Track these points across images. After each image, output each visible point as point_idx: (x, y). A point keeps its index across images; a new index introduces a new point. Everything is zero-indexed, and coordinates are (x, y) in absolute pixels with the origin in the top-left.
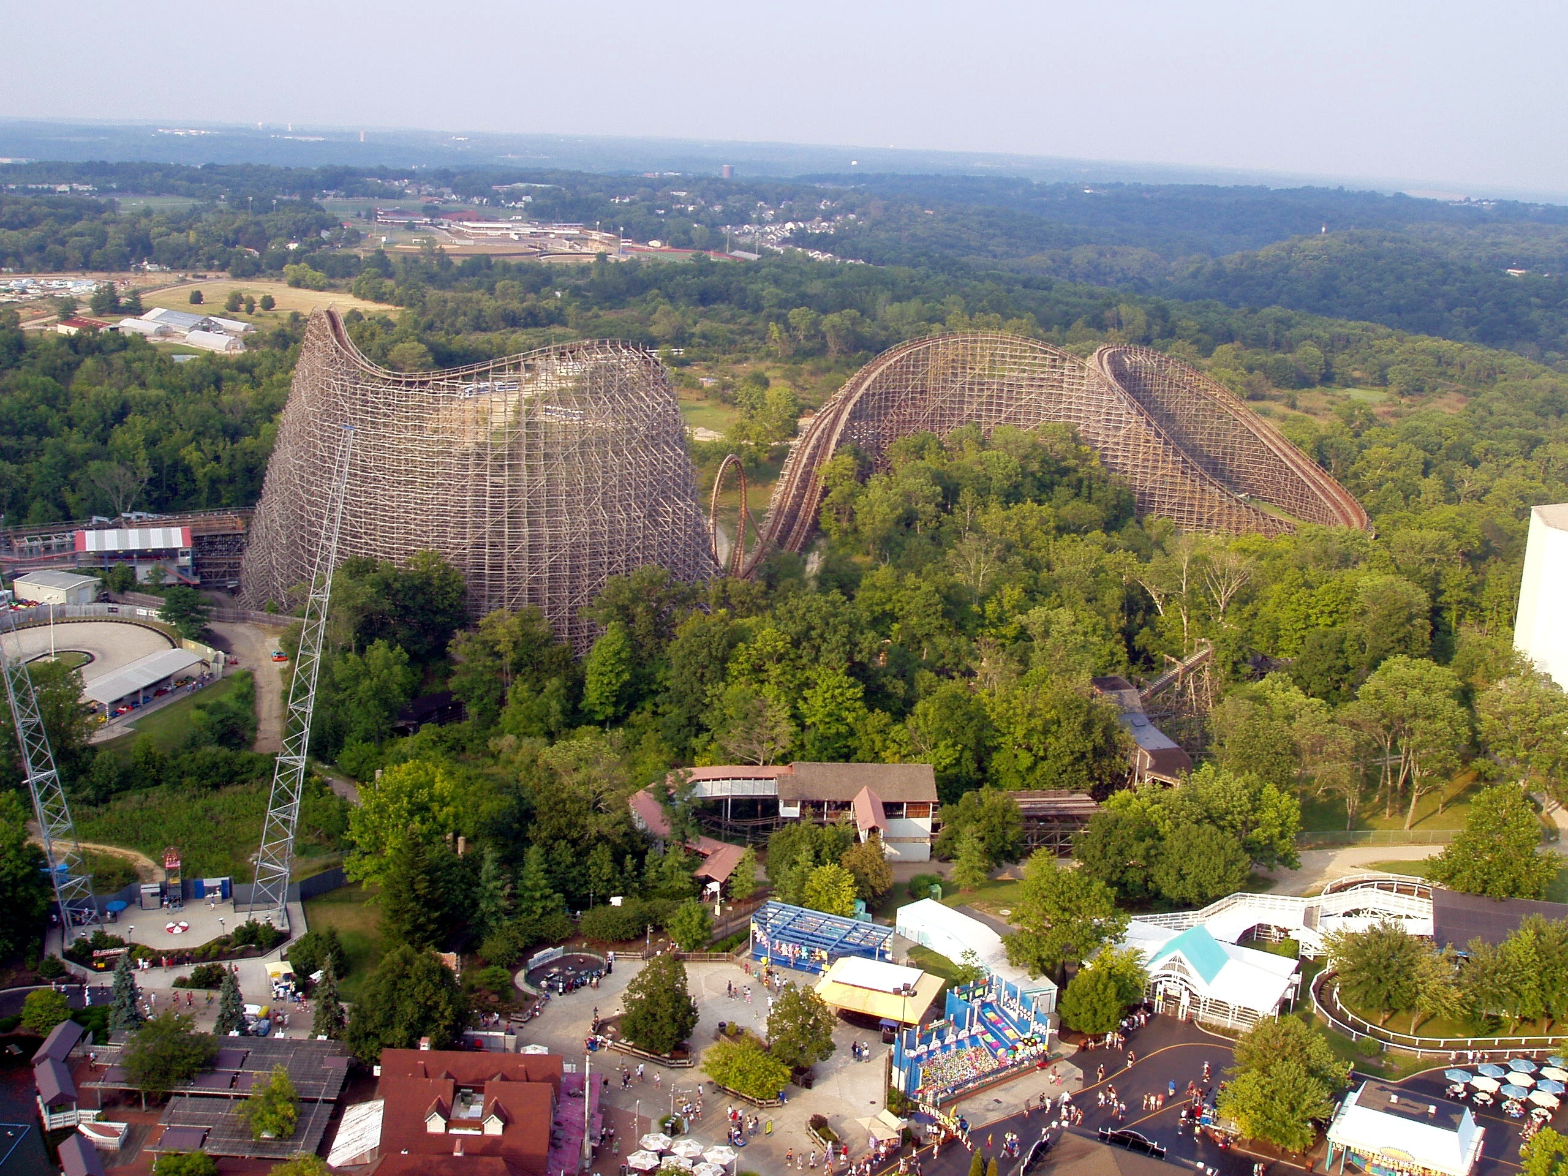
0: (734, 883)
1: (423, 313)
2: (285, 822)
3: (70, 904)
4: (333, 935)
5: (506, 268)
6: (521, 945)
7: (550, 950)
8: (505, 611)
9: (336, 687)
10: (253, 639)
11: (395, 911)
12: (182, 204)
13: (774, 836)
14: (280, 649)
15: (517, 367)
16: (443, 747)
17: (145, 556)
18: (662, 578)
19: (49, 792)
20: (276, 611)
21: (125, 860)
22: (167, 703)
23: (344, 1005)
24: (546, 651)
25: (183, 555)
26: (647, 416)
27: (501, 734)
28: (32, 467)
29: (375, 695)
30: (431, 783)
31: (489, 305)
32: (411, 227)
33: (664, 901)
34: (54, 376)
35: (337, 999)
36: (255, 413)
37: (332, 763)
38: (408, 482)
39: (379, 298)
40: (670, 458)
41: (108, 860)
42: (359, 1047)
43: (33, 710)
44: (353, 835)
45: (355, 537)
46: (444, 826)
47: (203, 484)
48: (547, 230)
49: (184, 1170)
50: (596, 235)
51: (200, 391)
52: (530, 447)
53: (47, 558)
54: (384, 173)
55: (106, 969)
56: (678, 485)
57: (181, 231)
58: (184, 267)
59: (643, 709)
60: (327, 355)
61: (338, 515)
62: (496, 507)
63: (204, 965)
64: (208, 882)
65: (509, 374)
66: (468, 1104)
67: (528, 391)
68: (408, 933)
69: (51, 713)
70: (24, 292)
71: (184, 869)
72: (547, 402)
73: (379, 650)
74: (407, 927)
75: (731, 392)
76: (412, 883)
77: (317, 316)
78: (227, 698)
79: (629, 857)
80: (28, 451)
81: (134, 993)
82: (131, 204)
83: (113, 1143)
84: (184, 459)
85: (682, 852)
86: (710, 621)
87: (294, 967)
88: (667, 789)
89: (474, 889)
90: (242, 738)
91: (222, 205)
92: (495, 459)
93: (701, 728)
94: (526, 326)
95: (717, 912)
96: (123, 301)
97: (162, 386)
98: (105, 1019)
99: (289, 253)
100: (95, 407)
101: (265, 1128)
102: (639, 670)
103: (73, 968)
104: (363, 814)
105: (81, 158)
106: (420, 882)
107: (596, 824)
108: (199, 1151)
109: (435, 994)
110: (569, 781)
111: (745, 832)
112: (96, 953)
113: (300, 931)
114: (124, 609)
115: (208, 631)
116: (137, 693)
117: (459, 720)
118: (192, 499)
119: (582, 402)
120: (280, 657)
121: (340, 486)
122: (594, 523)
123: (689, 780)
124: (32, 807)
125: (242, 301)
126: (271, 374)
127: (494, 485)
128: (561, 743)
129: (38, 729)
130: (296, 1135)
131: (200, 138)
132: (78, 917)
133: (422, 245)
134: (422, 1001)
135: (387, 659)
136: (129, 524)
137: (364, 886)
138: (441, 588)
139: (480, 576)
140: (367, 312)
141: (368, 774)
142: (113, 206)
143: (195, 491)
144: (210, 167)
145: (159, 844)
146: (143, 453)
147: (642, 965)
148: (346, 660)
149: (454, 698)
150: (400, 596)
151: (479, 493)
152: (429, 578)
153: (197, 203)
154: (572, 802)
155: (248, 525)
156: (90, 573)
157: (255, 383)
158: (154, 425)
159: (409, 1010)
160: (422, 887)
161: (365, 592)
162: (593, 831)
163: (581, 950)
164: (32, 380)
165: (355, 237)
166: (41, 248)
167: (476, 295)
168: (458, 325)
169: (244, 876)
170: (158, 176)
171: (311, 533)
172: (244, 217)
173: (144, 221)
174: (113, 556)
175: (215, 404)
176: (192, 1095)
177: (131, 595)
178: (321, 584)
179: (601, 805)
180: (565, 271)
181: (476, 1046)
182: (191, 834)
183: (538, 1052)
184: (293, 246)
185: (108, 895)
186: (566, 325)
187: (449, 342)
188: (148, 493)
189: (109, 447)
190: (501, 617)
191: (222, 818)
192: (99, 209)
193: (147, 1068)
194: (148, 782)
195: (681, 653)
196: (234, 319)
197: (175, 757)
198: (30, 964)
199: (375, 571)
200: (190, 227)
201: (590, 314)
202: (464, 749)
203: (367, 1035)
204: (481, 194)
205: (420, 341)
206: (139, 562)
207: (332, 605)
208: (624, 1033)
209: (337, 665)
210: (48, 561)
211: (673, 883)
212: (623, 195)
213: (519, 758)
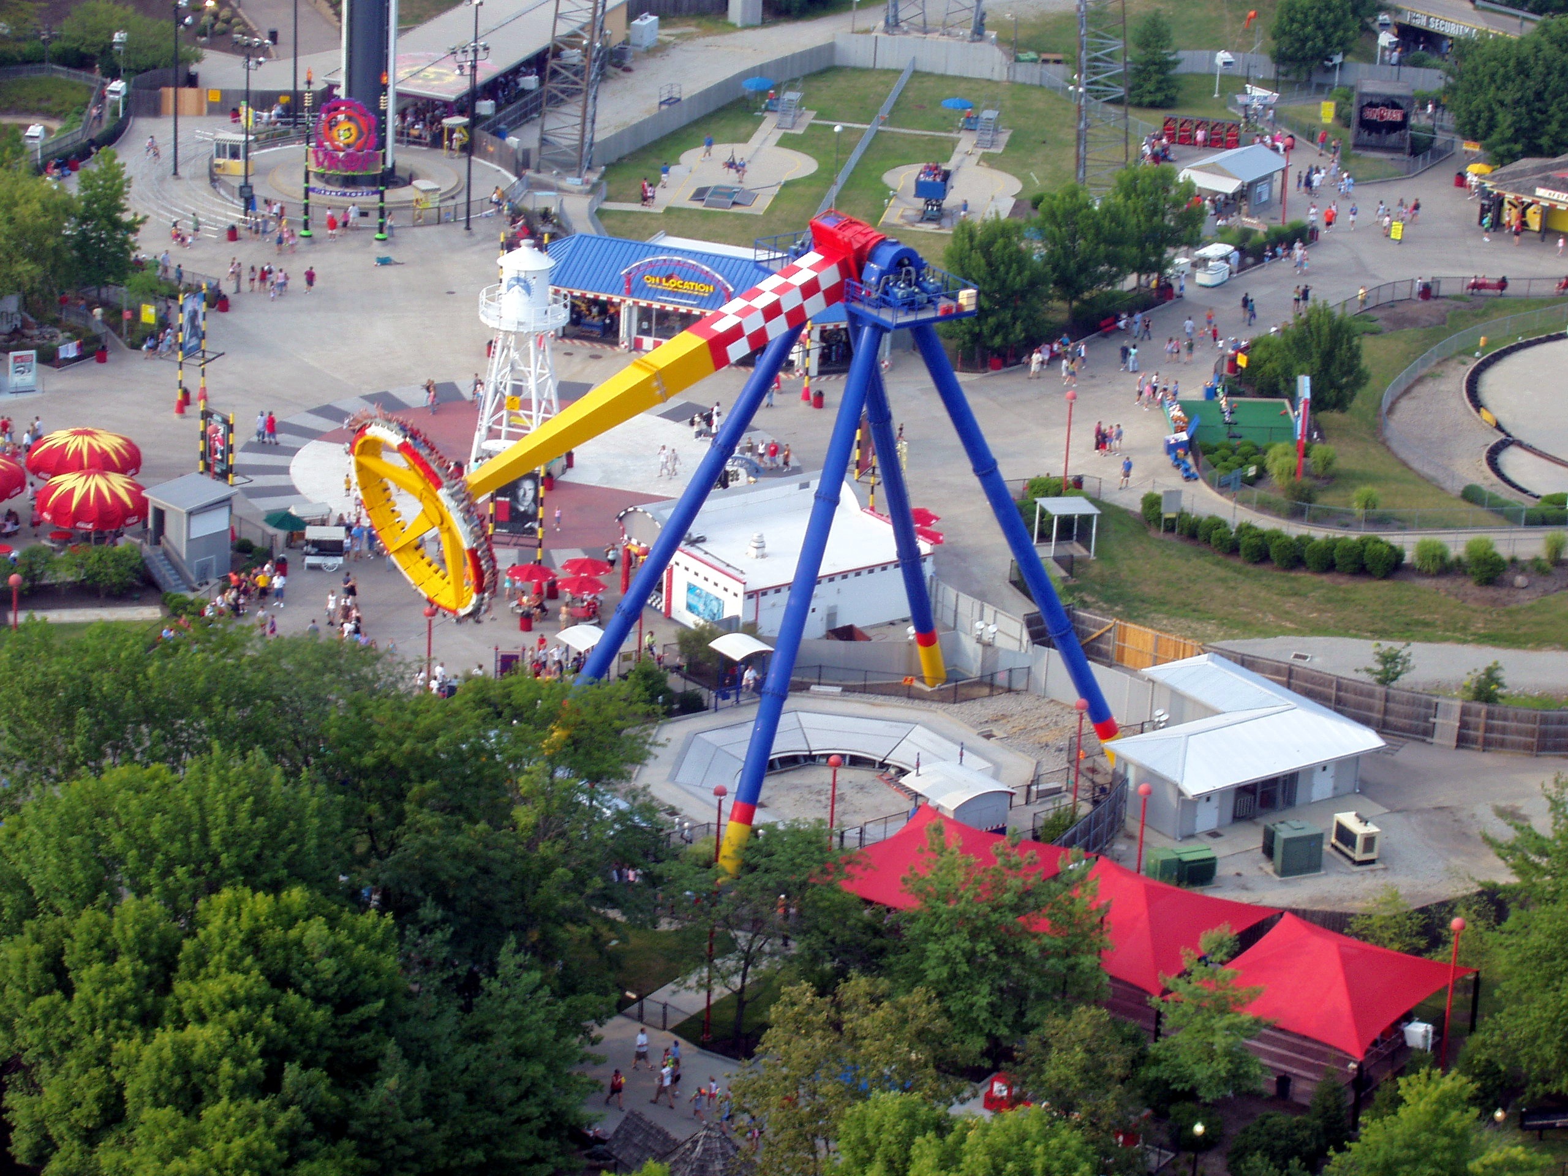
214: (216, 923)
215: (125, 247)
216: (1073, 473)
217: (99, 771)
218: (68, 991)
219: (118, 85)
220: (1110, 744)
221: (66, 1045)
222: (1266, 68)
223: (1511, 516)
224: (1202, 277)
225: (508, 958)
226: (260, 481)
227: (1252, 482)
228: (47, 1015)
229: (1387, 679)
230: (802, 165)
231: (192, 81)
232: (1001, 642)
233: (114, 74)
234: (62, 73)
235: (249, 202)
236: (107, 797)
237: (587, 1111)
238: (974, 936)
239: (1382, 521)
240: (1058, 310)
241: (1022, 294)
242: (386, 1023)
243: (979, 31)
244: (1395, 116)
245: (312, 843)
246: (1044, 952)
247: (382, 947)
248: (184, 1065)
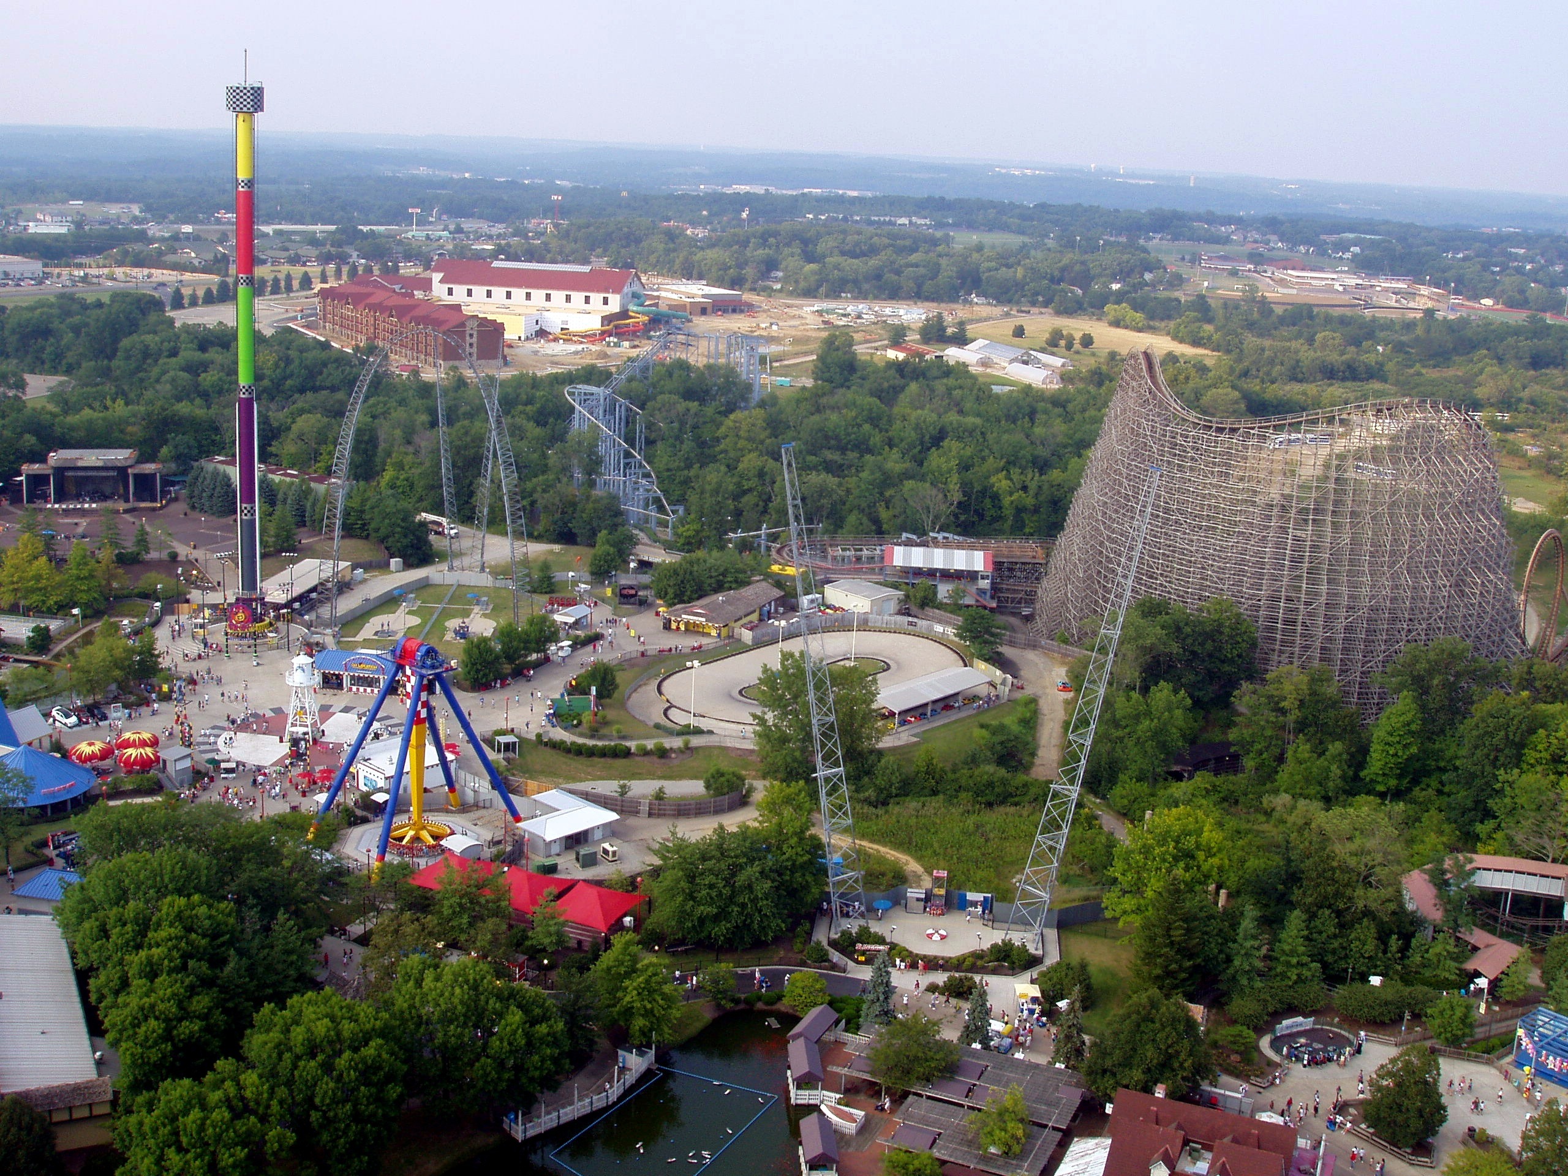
0: (1504, 983)
1: (1239, 360)
2: (1052, 849)
3: (841, 896)
4: (1083, 966)
5: (1328, 320)
6: (1271, 1009)
7: (1300, 1019)
8: (1295, 667)
9: (1116, 724)
10: (1041, 666)
11: (1147, 954)
12: (1013, 240)
13: (1555, 939)
14: (1066, 680)
15: (1330, 421)
16: (1216, 797)
17: (947, 575)
18: (1463, 651)
19: (834, 789)
20: (1066, 641)
21: (897, 861)
22: (953, 718)
23: (1086, 1038)
24: (1332, 713)
25: (983, 578)
26: (1463, 481)
27: (1276, 792)
28: (851, 482)
29: (1152, 738)
30: (1199, 832)
31: (1307, 355)
32: (1234, 273)
33: (1426, 989)
34: (879, 398)
35: (1080, 1031)
36: (1065, 447)
37: (1104, 797)
38: (1208, 528)
39: (1196, 343)
40: (1484, 527)
41: (882, 860)
42: (1094, 1082)
43: (829, 710)
44: (1116, 871)
45: (1151, 577)
46: (1207, 876)
47: (1008, 512)
48: (1374, 282)
49: (911, 1167)
50: (1424, 290)
51: (1014, 422)
52: (1336, 503)
53: (857, 568)
54: (1211, 219)
55: (867, 962)
56: (1490, 557)
57: (1009, 266)
58: (1009, 301)
59: (1428, 786)
60: (1140, 396)
61: (1136, 554)
62: (1296, 561)
63: (957, 975)
64: (971, 896)
65: (1322, 427)
66: (1195, 1160)
67: (1340, 445)
68: (1158, 977)
69: (845, 714)
70: (859, 317)
71: (950, 879)
72: (1360, 459)
73: (1162, 692)
74: (1158, 971)
75: (1556, 463)
76: (1169, 929)
77: (1133, 356)
78: (1010, 721)
79: (1395, 937)
80: (850, 467)
81: (889, 990)
82: (963, 239)
83: (850, 1128)
84: (993, 486)
85: (1452, 941)
86: (1511, 701)
87: (1042, 992)
88: (1443, 872)
89: (1230, 944)
90: (1020, 762)
91: (1050, 243)
92: (1300, 512)
93: (1488, 814)
94: (1344, 379)
95: (1482, 1010)
96: (950, 331)
97: (978, 415)
98: (858, 1010)
99: (1112, 293)
100: (915, 429)
101: (994, 1143)
102: (1429, 745)
103: (836, 956)
104: (1129, 852)
105: (923, 194)
106: (1176, 928)
107: (1364, 898)
108: (928, 1152)
109: (1177, 1042)
110: (1341, 850)
111: (1522, 930)
112: (859, 946)
113: (1053, 958)
114: (922, 624)
115: (999, 654)
116: (926, 705)
117: (1236, 772)
118: (996, 526)
119: (1395, 461)
120: (1065, 688)
121: (1142, 525)
122: (1397, 587)
123: (1468, 867)
124: (818, 799)
125: (1062, 337)
126: (1084, 410)
127: (1296, 539)
128: (1337, 810)
129: (831, 727)
130: (1022, 1156)
131: (1034, 176)
132: (845, 909)
133: (1244, 291)
134: (1162, 1047)
135: (1170, 702)
136: (936, 543)
137: (1121, 924)
138: (1231, 637)
139: (1272, 629)
140: (1183, 355)
141: (1138, 813)
142: (947, 240)
143: (999, 518)
144: (1042, 206)
145: (929, 852)
146: (955, 478)
147: (1393, 1052)
148: (1129, 699)
149: (1232, 750)
150: (1189, 641)
151: (1280, 545)
152: (1220, 625)
153: (1027, 239)
154: (1342, 871)
155: (1048, 555)
156: (895, 586)
157: (1068, 417)
158: (968, 452)
159: (1149, 1054)
160: (1177, 934)
161: (1154, 633)
162: (1361, 904)
163: (1332, 1025)
164: (859, 400)
165: (1178, 281)
166: (878, 277)
167: (1294, 345)
168: (1274, 374)
169: (1005, 895)
170: (992, 213)
171: (1107, 568)
172: (1071, 255)
173: (975, 255)
174: (918, 572)
175: (1028, 436)
176: (929, 1097)
177: (929, 611)
178: (1113, 621)
179: (1372, 879)
180: (1389, 325)
181: (1212, 1102)
182: (961, 847)
183: (1273, 1120)
184: (1115, 287)
185: (876, 894)
186: (1386, 381)
187: (1264, 391)
188: (956, 516)
189: (924, 469)
190: (1289, 673)
191: (992, 835)
192: (934, 242)
193: (891, 1063)
194: (926, 791)
195: (1475, 733)
196: (1053, 354)
197: (954, 772)
198: (798, 946)
199: (1167, 614)
200: (1019, 264)
201: (1412, 371)
202: (1236, 802)
203: (1104, 1071)
204: (1308, 242)
205: (1234, 387)
206: (941, 581)
207: (1121, 642)
208: (1365, 1118)
209: (1120, 701)
210: (858, 571)
211: (1438, 972)
212: (1457, 251)
213: (1291, 819)
214: (165, 910)
215: (157, 663)
216: (510, 726)
217: (120, 856)
218: (108, 938)
219: (158, 604)
220: (519, 824)
221: (109, 958)
222: (587, 577)
223: (670, 733)
224: (561, 654)
225: (281, 916)
226: (203, 748)
227: (576, 726)
228: (100, 948)
229: (623, 794)
230: (415, 621)
231: (187, 601)
232: (481, 790)
233: (158, 600)
234: (139, 601)
235: (206, 645)
236: (124, 866)
237: (315, 972)
238: (461, 898)
239: (624, 738)
240: (507, 668)
241: (492, 663)
242: (230, 943)
243: (483, 569)
244: (633, 592)
245: (204, 879)
246: (487, 901)
247: (229, 915)
248: (150, 963)
